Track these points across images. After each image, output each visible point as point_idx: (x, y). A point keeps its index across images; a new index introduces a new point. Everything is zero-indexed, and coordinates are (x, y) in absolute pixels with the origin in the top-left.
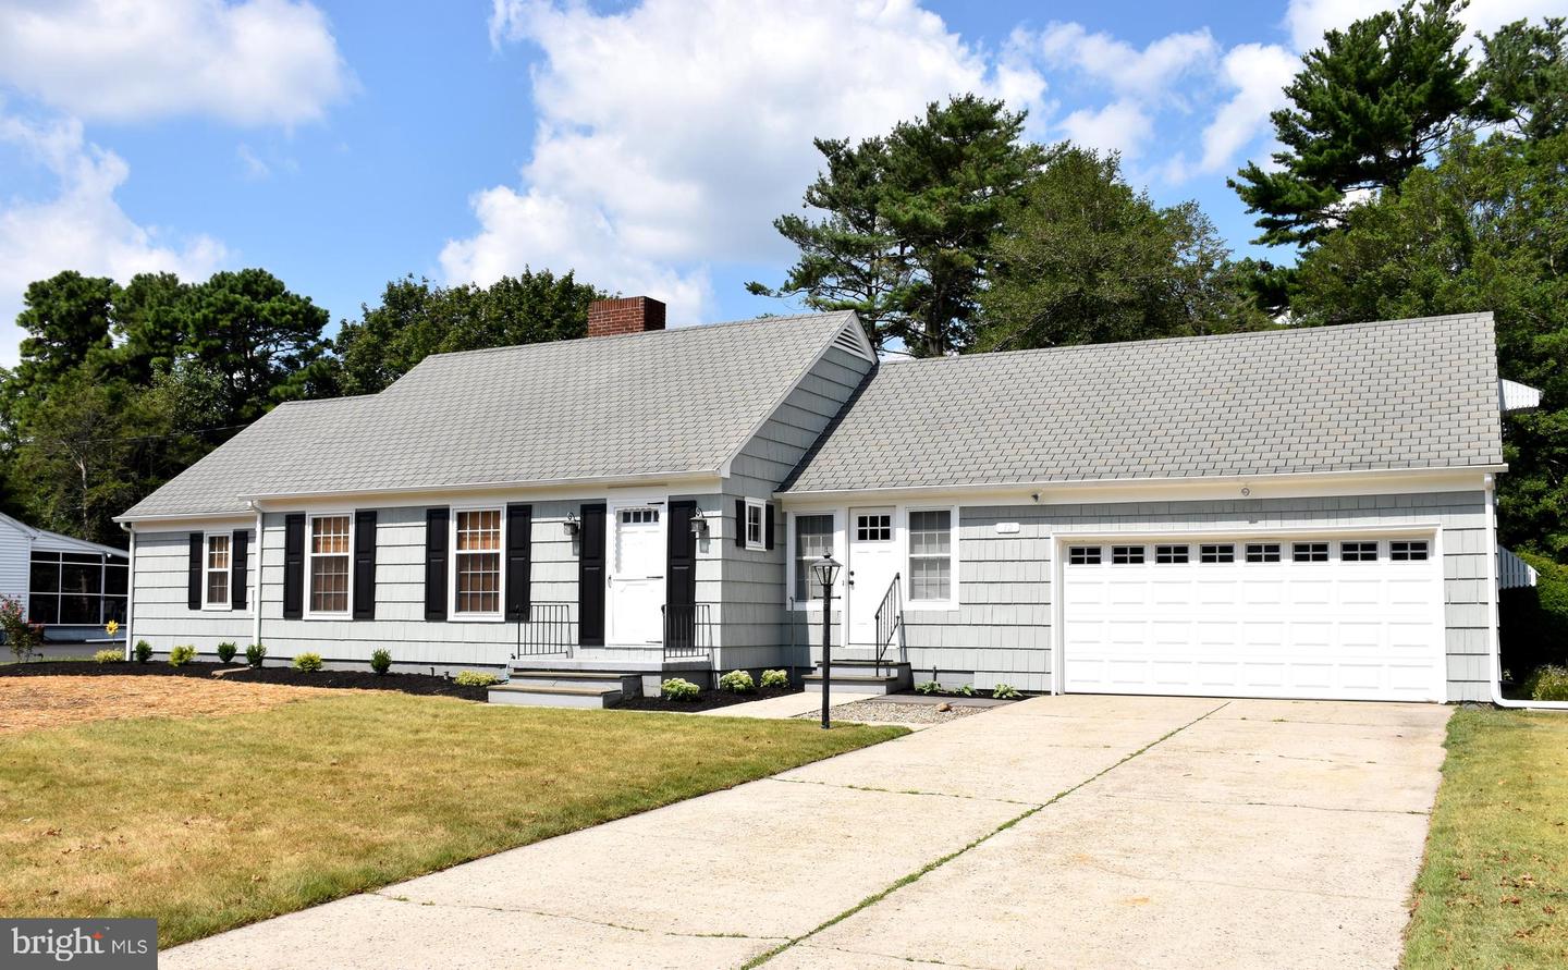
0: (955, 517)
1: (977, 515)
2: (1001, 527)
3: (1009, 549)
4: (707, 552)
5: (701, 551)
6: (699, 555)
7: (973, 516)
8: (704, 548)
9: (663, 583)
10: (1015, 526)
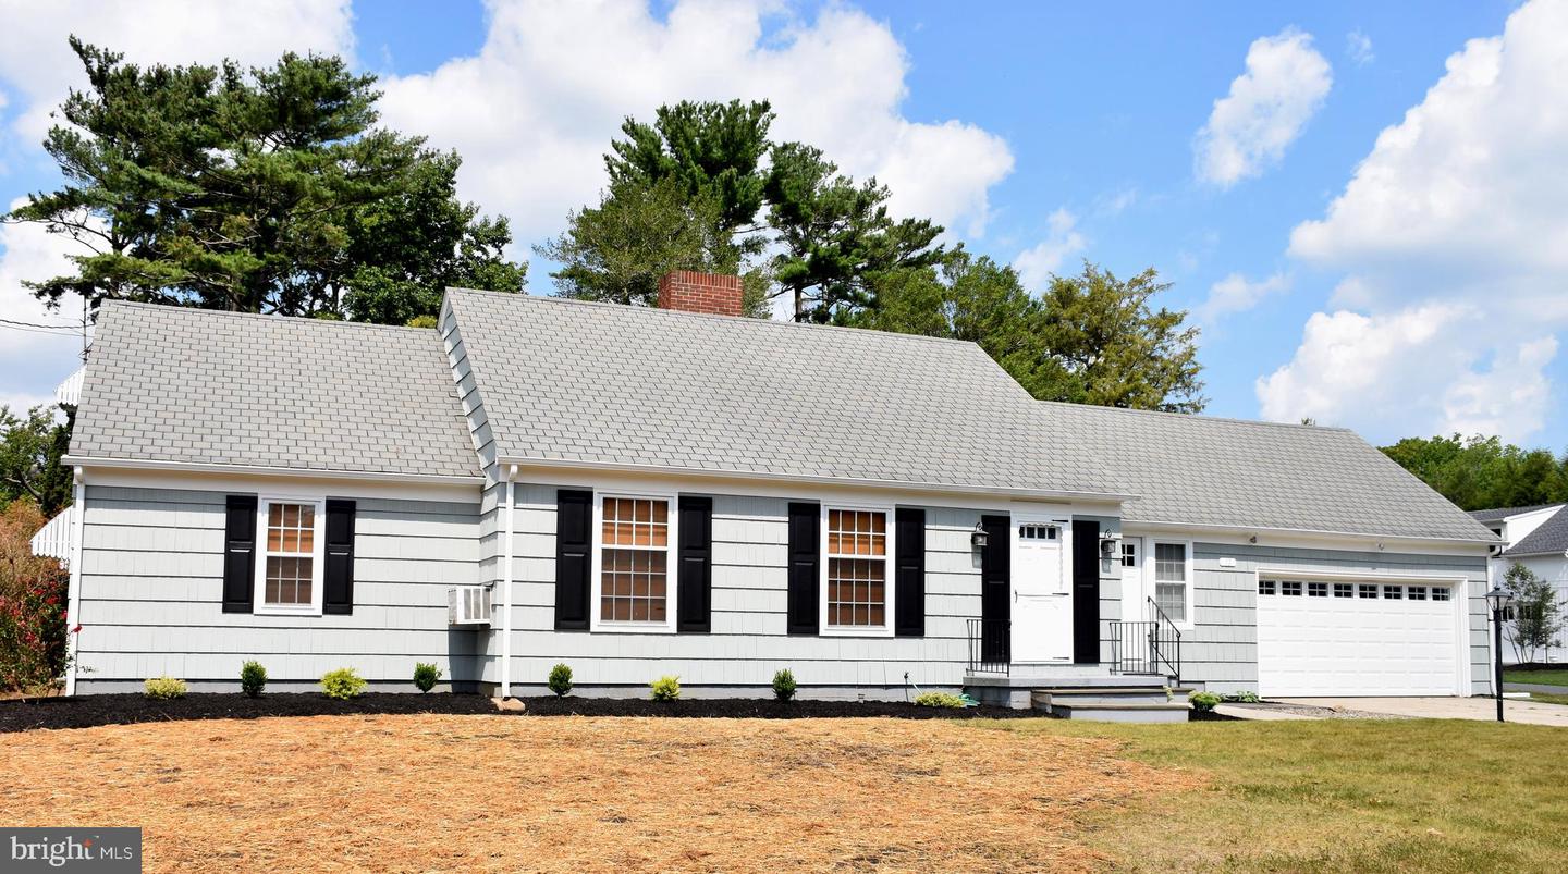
0: (1189, 551)
1: (1207, 550)
2: (1224, 561)
3: (1228, 580)
4: (1109, 571)
5: (1104, 571)
6: (1102, 574)
7: (1204, 551)
8: (1106, 567)
9: (1070, 600)
10: (1232, 562)
